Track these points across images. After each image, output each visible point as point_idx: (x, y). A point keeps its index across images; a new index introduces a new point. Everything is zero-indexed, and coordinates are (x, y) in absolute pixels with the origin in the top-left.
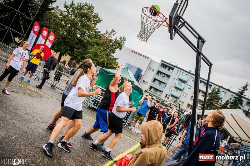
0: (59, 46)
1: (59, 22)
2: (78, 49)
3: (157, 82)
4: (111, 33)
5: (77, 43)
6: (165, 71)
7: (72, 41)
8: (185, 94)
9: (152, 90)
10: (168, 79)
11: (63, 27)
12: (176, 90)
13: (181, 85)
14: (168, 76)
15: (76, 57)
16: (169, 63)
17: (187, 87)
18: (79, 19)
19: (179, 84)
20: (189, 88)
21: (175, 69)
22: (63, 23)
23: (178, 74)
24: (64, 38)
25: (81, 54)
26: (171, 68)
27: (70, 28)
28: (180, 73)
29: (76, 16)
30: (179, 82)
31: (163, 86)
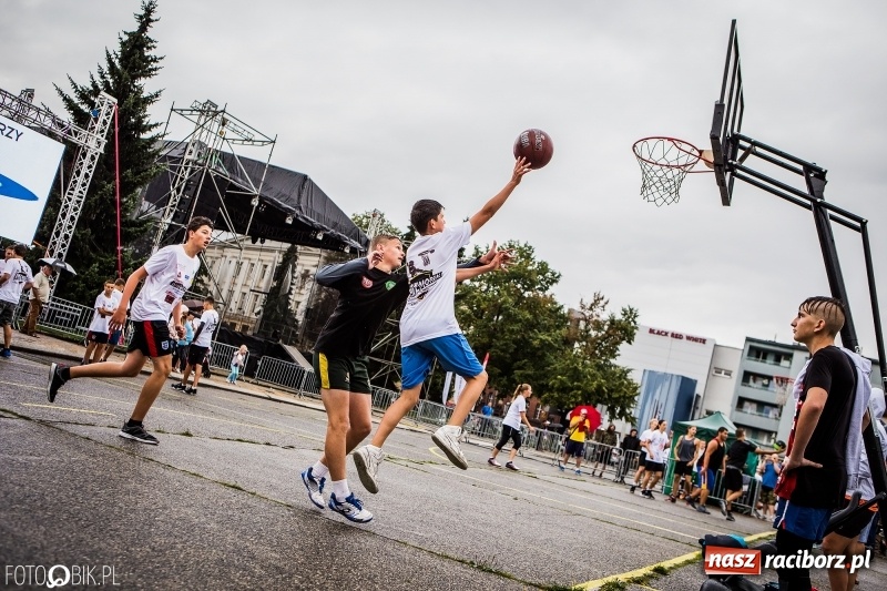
31: (771, 415)
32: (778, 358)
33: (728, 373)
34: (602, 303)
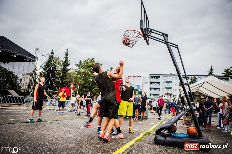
0: (82, 91)
1: (76, 76)
2: (94, 88)
3: (153, 90)
4: (111, 70)
5: (92, 85)
6: (155, 80)
7: (89, 85)
8: (174, 90)
9: (152, 96)
10: (159, 84)
11: (80, 78)
12: (167, 89)
13: (169, 85)
14: (159, 83)
15: (94, 93)
16: (155, 74)
17: (174, 85)
18: (88, 70)
19: (168, 85)
20: (176, 85)
21: (161, 76)
22: (79, 76)
23: (164, 79)
24: (83, 85)
25: (97, 90)
26: (158, 77)
27: (84, 77)
28: (165, 78)
29: (85, 69)
30: (167, 84)
31: (158, 90)
32: (157, 78)
33: (147, 83)
34: (113, 69)
